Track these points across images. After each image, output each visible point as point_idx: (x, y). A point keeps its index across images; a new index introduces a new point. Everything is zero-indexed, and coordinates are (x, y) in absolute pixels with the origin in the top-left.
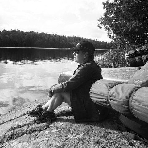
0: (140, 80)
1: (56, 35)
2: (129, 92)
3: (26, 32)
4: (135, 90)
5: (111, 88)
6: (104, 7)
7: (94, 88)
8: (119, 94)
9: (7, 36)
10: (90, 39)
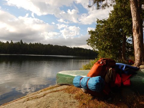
0: (90, 74)
1: (65, 46)
2: (87, 81)
3: (45, 45)
4: (89, 79)
5: (81, 79)
6: (89, 34)
7: (75, 81)
8: (83, 83)
9: (32, 47)
10: (90, 49)
